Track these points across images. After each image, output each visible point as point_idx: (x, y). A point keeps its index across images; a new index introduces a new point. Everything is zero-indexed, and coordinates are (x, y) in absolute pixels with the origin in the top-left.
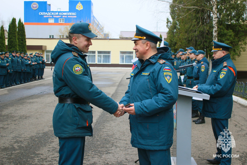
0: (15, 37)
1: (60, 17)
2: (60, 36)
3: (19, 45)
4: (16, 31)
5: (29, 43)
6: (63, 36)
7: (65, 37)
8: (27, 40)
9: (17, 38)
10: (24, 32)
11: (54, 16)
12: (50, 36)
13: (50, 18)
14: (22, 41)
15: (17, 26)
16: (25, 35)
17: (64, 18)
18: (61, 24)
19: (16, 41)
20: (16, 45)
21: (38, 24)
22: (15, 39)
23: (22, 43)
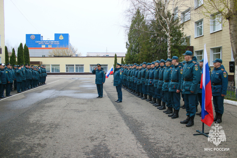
0: (23, 56)
1: (49, 44)
2: (49, 56)
3: (25, 62)
4: (23, 52)
5: (32, 60)
6: (51, 56)
7: (53, 56)
8: (30, 58)
9: (24, 56)
10: (28, 52)
11: (45, 44)
12: (43, 56)
13: (43, 44)
14: (27, 58)
15: (24, 48)
16: (29, 55)
17: (52, 44)
18: (50, 48)
19: (23, 58)
20: (23, 61)
21: (35, 49)
22: (23, 57)
23: (27, 60)
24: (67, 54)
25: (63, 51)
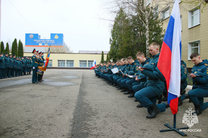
1: (46, 43)
11: (42, 42)
13: (40, 43)
17: (48, 43)
18: (46, 46)
21: (33, 46)
24: (61, 51)
25: (58, 48)
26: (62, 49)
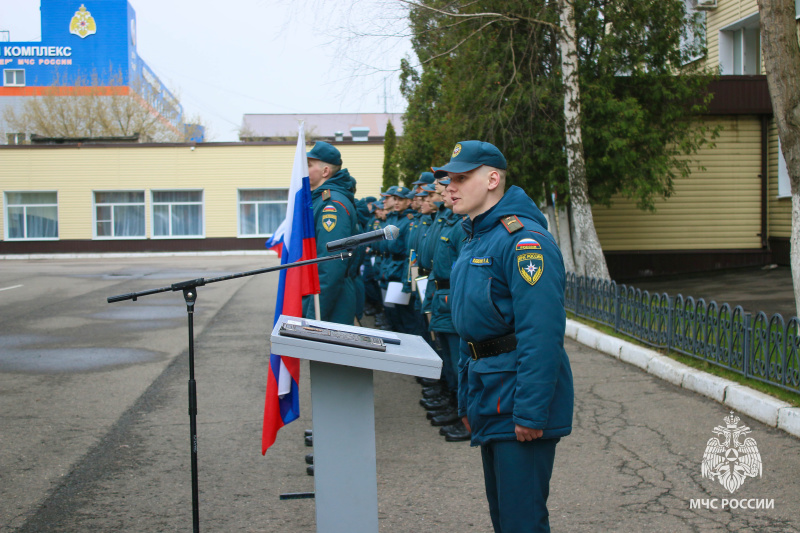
1: (8, 66)
2: (10, 136)
6: (21, 136)
7: (28, 140)
17: (25, 66)
18: (14, 91)
24: (115, 124)
25: (95, 105)
26: (122, 109)
